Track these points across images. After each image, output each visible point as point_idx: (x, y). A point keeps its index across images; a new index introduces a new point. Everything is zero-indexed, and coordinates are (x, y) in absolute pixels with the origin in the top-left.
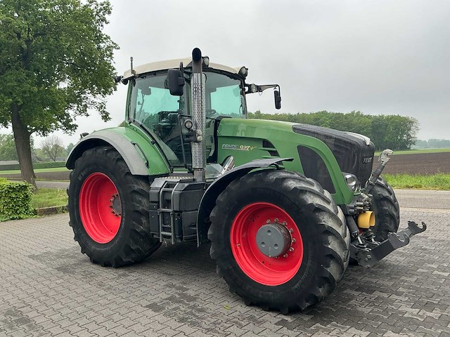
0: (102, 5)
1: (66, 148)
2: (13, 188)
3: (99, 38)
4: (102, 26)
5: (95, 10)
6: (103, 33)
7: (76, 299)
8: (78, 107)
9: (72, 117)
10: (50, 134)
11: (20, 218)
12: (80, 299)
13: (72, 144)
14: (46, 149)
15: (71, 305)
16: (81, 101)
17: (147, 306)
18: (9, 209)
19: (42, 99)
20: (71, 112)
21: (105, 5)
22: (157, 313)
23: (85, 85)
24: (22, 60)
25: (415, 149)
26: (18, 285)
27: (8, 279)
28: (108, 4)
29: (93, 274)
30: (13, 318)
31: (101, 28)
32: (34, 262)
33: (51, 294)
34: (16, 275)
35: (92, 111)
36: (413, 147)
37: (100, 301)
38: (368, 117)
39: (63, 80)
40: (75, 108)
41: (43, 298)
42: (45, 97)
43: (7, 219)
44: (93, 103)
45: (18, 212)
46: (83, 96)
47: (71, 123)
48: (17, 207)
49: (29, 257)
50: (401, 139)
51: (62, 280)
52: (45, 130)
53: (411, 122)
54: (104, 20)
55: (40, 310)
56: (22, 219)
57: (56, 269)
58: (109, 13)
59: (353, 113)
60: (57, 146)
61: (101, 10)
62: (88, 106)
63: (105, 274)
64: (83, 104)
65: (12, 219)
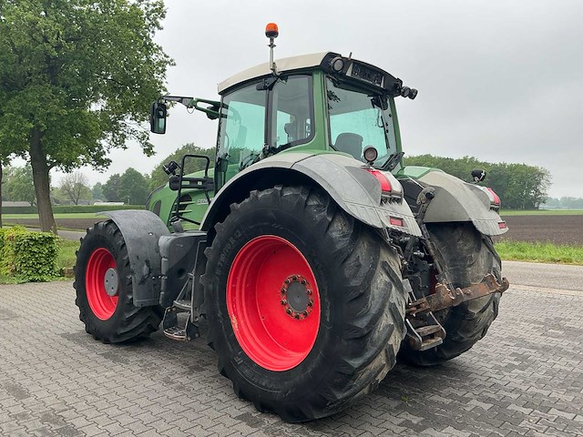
0: (154, 5)
1: (91, 188)
2: (35, 240)
3: (149, 48)
4: (153, 32)
5: (145, 11)
6: (153, 41)
7: (137, 401)
8: (114, 136)
9: (105, 149)
10: (75, 170)
11: (42, 281)
12: (143, 402)
13: (99, 184)
14: (65, 188)
15: (131, 409)
16: (118, 129)
17: (238, 418)
18: (27, 268)
19: (70, 124)
20: (104, 143)
21: (158, 7)
22: (255, 429)
23: (126, 108)
24: (47, 73)
25: (545, 209)
26: (54, 376)
27: (39, 366)
28: (162, 6)
29: (153, 366)
30: (55, 427)
31: (151, 35)
32: (71, 344)
33: (101, 392)
34: (50, 363)
35: (132, 143)
36: (542, 206)
37: (171, 407)
38: (485, 164)
39: (96, 100)
40: (110, 138)
41: (90, 398)
42: (74, 122)
43: (24, 280)
44: (133, 132)
45: (40, 271)
46: (120, 122)
47: (104, 157)
48: (39, 266)
49: (63, 335)
50: (527, 195)
51: (112, 373)
52: (69, 164)
53: (541, 174)
54: (156, 24)
55: (89, 416)
56: (45, 281)
57: (102, 355)
58: (163, 16)
59: (465, 159)
60: (80, 185)
61: (153, 11)
62: (127, 135)
63: (171, 366)
64: (121, 132)
65: (32, 281)
